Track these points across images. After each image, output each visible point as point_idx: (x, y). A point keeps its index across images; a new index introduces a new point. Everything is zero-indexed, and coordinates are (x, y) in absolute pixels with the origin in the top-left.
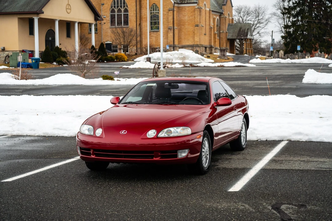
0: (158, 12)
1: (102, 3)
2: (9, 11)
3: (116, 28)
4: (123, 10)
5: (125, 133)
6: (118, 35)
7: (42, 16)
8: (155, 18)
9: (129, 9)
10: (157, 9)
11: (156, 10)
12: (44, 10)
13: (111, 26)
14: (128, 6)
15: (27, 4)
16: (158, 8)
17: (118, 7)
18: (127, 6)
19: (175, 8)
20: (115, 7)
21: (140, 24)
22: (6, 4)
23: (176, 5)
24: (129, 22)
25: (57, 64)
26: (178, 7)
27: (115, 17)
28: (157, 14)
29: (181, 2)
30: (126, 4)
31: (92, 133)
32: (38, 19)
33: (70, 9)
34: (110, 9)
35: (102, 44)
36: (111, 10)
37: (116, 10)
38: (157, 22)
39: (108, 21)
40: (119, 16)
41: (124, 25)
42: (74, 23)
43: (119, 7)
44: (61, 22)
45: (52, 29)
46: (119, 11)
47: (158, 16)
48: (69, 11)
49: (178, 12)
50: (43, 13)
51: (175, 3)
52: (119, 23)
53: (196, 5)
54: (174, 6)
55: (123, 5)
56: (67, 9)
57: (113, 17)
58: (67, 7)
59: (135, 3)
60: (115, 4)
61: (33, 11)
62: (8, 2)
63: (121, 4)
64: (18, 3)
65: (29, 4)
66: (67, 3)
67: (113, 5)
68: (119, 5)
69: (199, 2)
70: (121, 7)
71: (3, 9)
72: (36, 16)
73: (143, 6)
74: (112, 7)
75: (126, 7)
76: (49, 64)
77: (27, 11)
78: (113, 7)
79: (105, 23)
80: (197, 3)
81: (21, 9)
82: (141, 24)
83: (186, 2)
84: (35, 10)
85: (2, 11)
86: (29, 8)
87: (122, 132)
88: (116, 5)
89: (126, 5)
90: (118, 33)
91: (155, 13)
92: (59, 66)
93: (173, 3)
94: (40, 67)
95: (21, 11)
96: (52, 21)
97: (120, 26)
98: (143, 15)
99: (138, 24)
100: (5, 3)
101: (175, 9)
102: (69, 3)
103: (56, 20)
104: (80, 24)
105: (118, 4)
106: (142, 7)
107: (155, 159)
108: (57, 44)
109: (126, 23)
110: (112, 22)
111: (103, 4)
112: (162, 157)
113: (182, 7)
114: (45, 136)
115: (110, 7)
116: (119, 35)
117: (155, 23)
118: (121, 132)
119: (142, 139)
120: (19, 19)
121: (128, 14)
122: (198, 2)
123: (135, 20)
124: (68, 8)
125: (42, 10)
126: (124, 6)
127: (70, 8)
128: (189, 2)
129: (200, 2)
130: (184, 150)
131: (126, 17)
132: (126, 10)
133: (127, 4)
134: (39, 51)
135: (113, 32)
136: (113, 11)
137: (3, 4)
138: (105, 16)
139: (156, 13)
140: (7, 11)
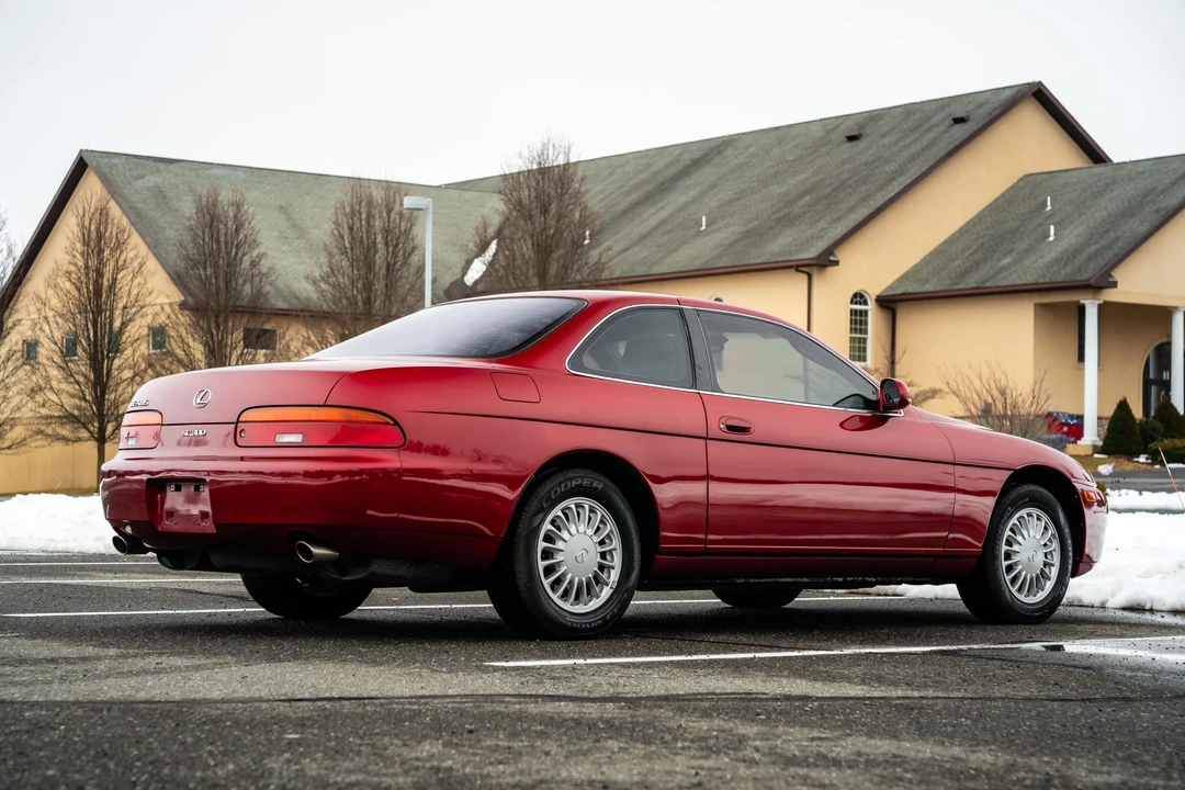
2: (1006, 283)
7: (1111, 295)
12: (1118, 275)
15: (1068, 258)
22: (1006, 261)
25: (1149, 461)
32: (1100, 306)
50: (1114, 285)
61: (1079, 278)
62: (1014, 254)
64: (1041, 257)
65: (1075, 257)
71: (993, 276)
72: (1091, 296)
76: (1121, 460)
77: (1060, 279)
81: (1044, 276)
84: (1085, 276)
85: (988, 284)
86: (1069, 269)
92: (1149, 467)
95: (1041, 281)
96: (1163, 314)
100: (1005, 256)
103: (1176, 308)
120: (1038, 306)
125: (1112, 277)
134: (1099, 418)
137: (999, 260)
140: (1000, 284)
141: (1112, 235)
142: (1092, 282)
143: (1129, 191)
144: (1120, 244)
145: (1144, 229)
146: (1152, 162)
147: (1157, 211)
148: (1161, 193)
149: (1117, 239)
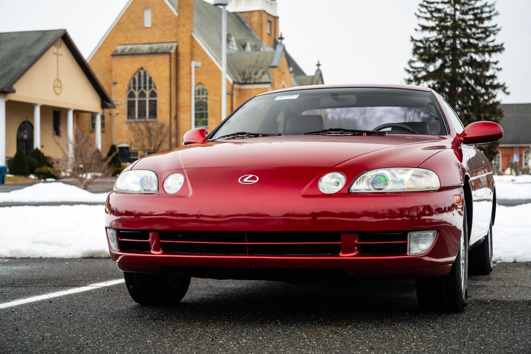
0: (207, 98)
1: (114, 80)
3: (136, 123)
4: (147, 93)
5: (255, 181)
6: (140, 133)
7: (12, 97)
8: (201, 107)
9: (158, 92)
10: (205, 92)
11: (203, 94)
12: (16, 87)
13: (128, 118)
14: (158, 87)
16: (206, 90)
17: (140, 88)
18: (155, 87)
19: (234, 90)
20: (134, 88)
21: (176, 117)
23: (236, 86)
24: (158, 112)
25: (37, 178)
26: (240, 90)
27: (134, 106)
28: (205, 100)
29: (244, 81)
30: (154, 83)
31: (154, 188)
32: (6, 102)
33: (61, 88)
34: (126, 92)
35: (113, 148)
36: (128, 93)
37: (137, 93)
38: (205, 115)
39: (124, 112)
40: (142, 104)
41: (150, 118)
42: (66, 111)
43: (142, 89)
44: (44, 108)
45: (30, 120)
46: (142, 94)
47: (206, 103)
48: (58, 90)
49: (239, 97)
50: (14, 91)
51: (234, 83)
52: (142, 114)
53: (268, 86)
54: (233, 88)
55: (148, 85)
56: (54, 87)
57: (131, 105)
58: (56, 84)
59: (167, 83)
60: (134, 83)
63: (145, 83)
66: (55, 77)
67: (132, 86)
68: (142, 85)
69: (273, 82)
70: (145, 88)
72: (2, 97)
73: (181, 87)
74: (130, 88)
75: (153, 89)
76: (22, 177)
78: (132, 89)
79: (117, 114)
80: (269, 83)
82: (178, 117)
83: (252, 82)
84: (1, 87)
87: (245, 180)
88: (137, 85)
89: (153, 85)
90: (139, 129)
91: (200, 99)
92: (39, 181)
93: (231, 82)
94: (6, 182)
96: (30, 107)
97: (143, 120)
98: (181, 101)
99: (173, 117)
101: (234, 93)
102: (60, 78)
103: (37, 104)
104: (77, 113)
105: (140, 83)
106: (179, 89)
107: (343, 256)
108: (37, 144)
109: (153, 114)
110: (130, 114)
111: (115, 83)
112: (363, 251)
113: (246, 89)
114: (15, 258)
115: (126, 87)
116: (142, 133)
117: (202, 115)
118: (242, 180)
119: (305, 196)
121: (156, 101)
122: (271, 81)
123: (168, 109)
124: (58, 85)
125: (13, 88)
126: (150, 87)
127: (59, 85)
128: (257, 81)
129: (276, 81)
130: (424, 233)
131: (153, 104)
132: (153, 94)
133: (156, 83)
134: (6, 157)
135: (132, 129)
136: (131, 95)
138: (118, 103)
139: (203, 98)
141: (9, 67)
142: (6, 90)
143: (10, 47)
144: (14, 72)
145: (25, 65)
146: (18, 33)
147: (29, 57)
148: (28, 48)
149: (12, 69)
